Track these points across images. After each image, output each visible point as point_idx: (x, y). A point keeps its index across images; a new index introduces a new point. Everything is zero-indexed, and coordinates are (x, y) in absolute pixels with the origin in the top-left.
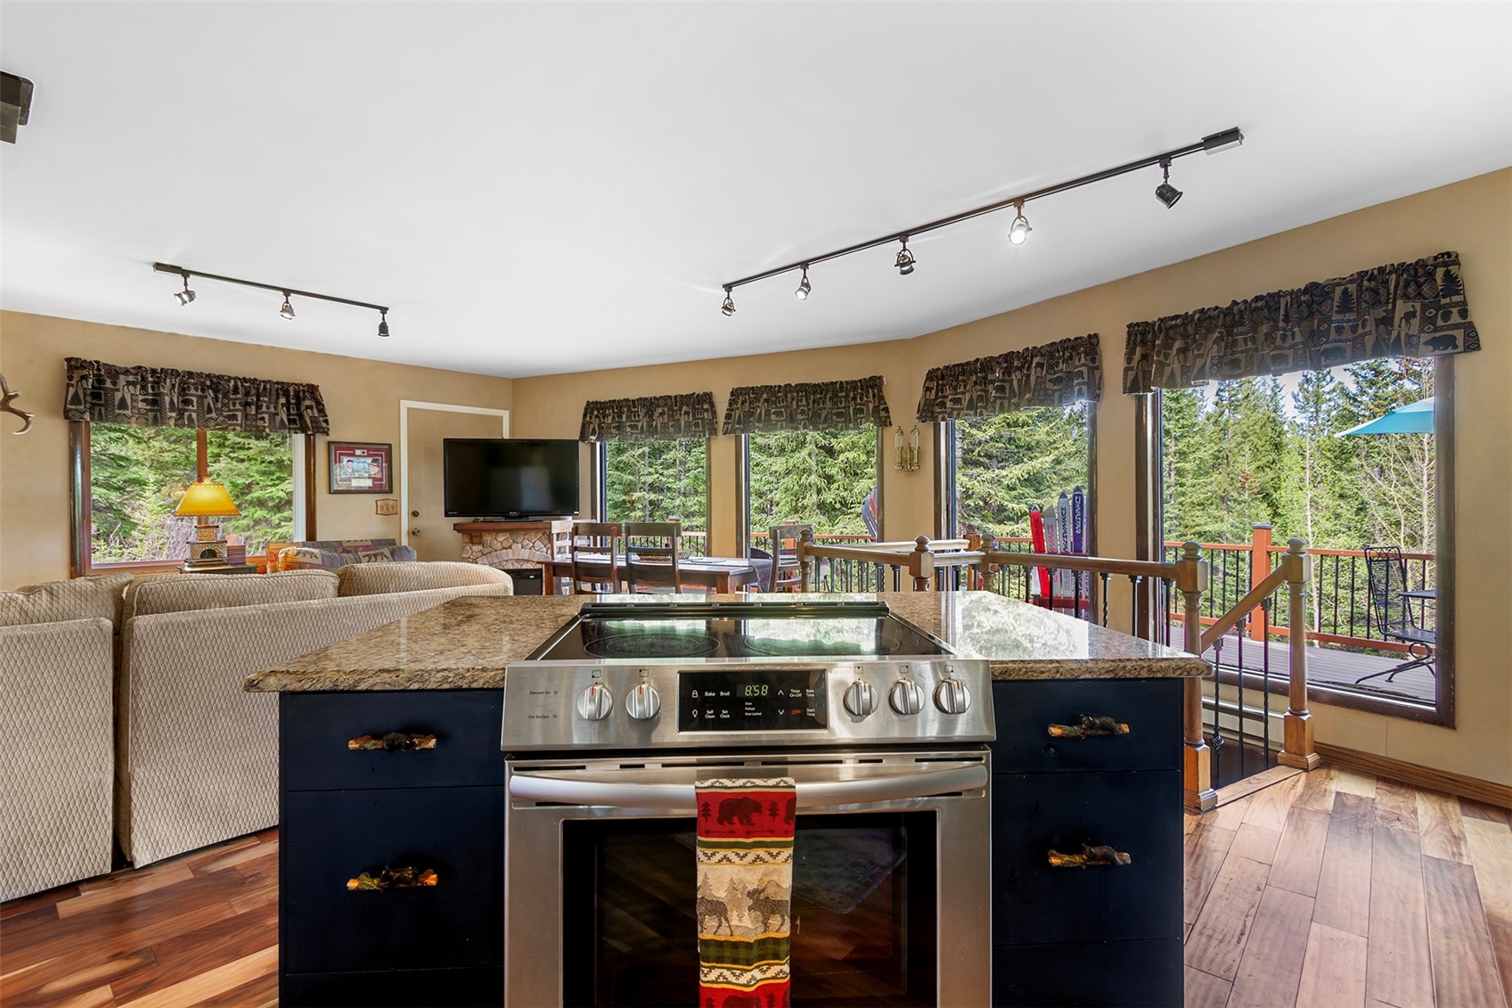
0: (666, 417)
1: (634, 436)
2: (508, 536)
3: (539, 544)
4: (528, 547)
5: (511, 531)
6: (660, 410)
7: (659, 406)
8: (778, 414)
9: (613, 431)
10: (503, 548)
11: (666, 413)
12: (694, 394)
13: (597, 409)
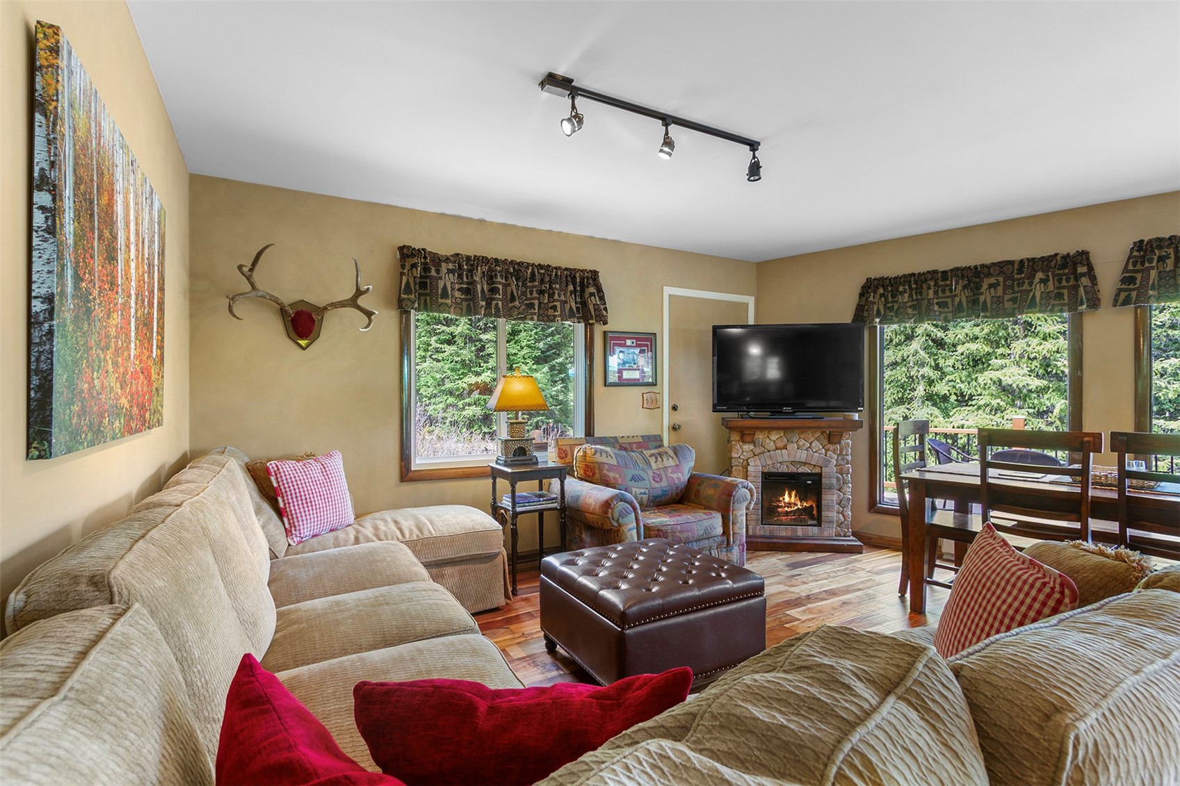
0: (1000, 289)
1: (943, 315)
2: (782, 434)
3: (816, 445)
4: (805, 448)
5: (785, 429)
6: (992, 280)
7: (989, 275)
9: (910, 311)
10: (777, 449)
11: (1001, 283)
12: (1056, 255)
13: (883, 286)
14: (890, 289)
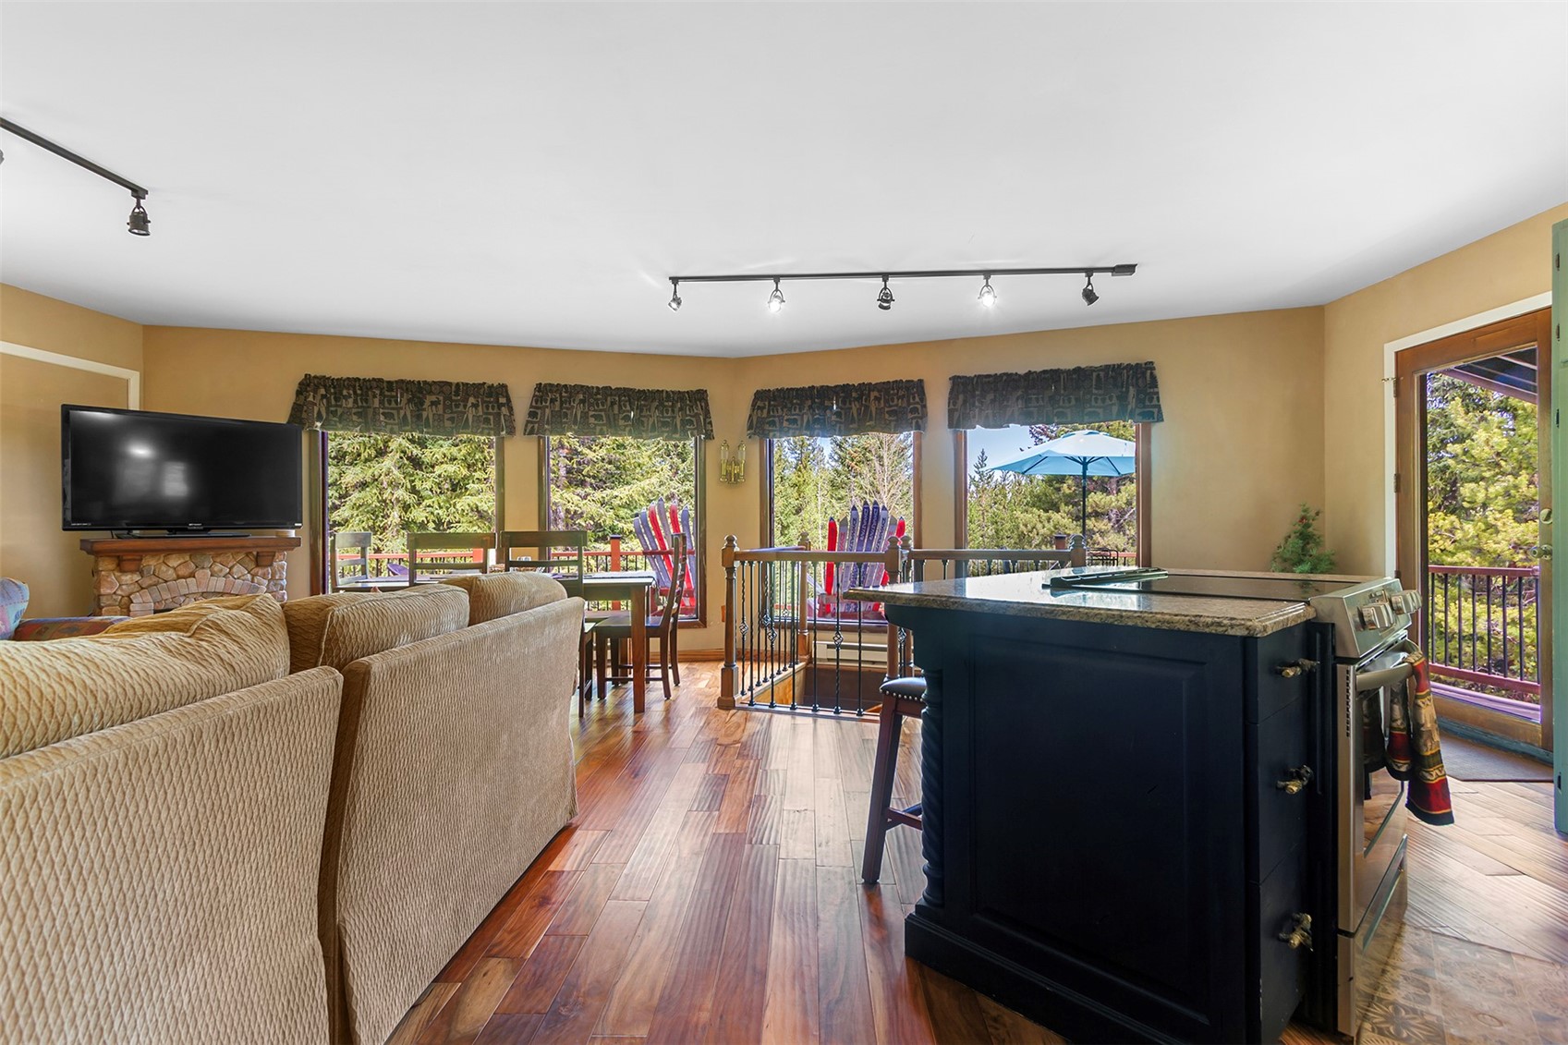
0: (440, 407)
1: (389, 427)
2: (187, 558)
3: (239, 569)
4: (222, 574)
5: (193, 552)
6: (434, 398)
7: (430, 393)
8: (597, 417)
9: (355, 418)
10: (179, 577)
11: (442, 402)
12: (485, 383)
13: (325, 386)
14: (332, 390)
